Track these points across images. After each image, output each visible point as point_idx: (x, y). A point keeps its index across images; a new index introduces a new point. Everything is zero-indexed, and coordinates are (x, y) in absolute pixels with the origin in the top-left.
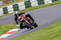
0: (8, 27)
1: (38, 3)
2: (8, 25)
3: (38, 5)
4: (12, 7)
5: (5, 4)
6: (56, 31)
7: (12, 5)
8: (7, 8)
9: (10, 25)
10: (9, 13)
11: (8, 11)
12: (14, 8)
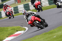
0: (14, 29)
1: (49, 3)
2: (15, 27)
3: (49, 5)
4: (23, 6)
5: (16, 3)
6: (55, 37)
7: (23, 5)
8: (18, 7)
9: (17, 27)
10: (20, 13)
11: (19, 10)
12: (25, 8)
